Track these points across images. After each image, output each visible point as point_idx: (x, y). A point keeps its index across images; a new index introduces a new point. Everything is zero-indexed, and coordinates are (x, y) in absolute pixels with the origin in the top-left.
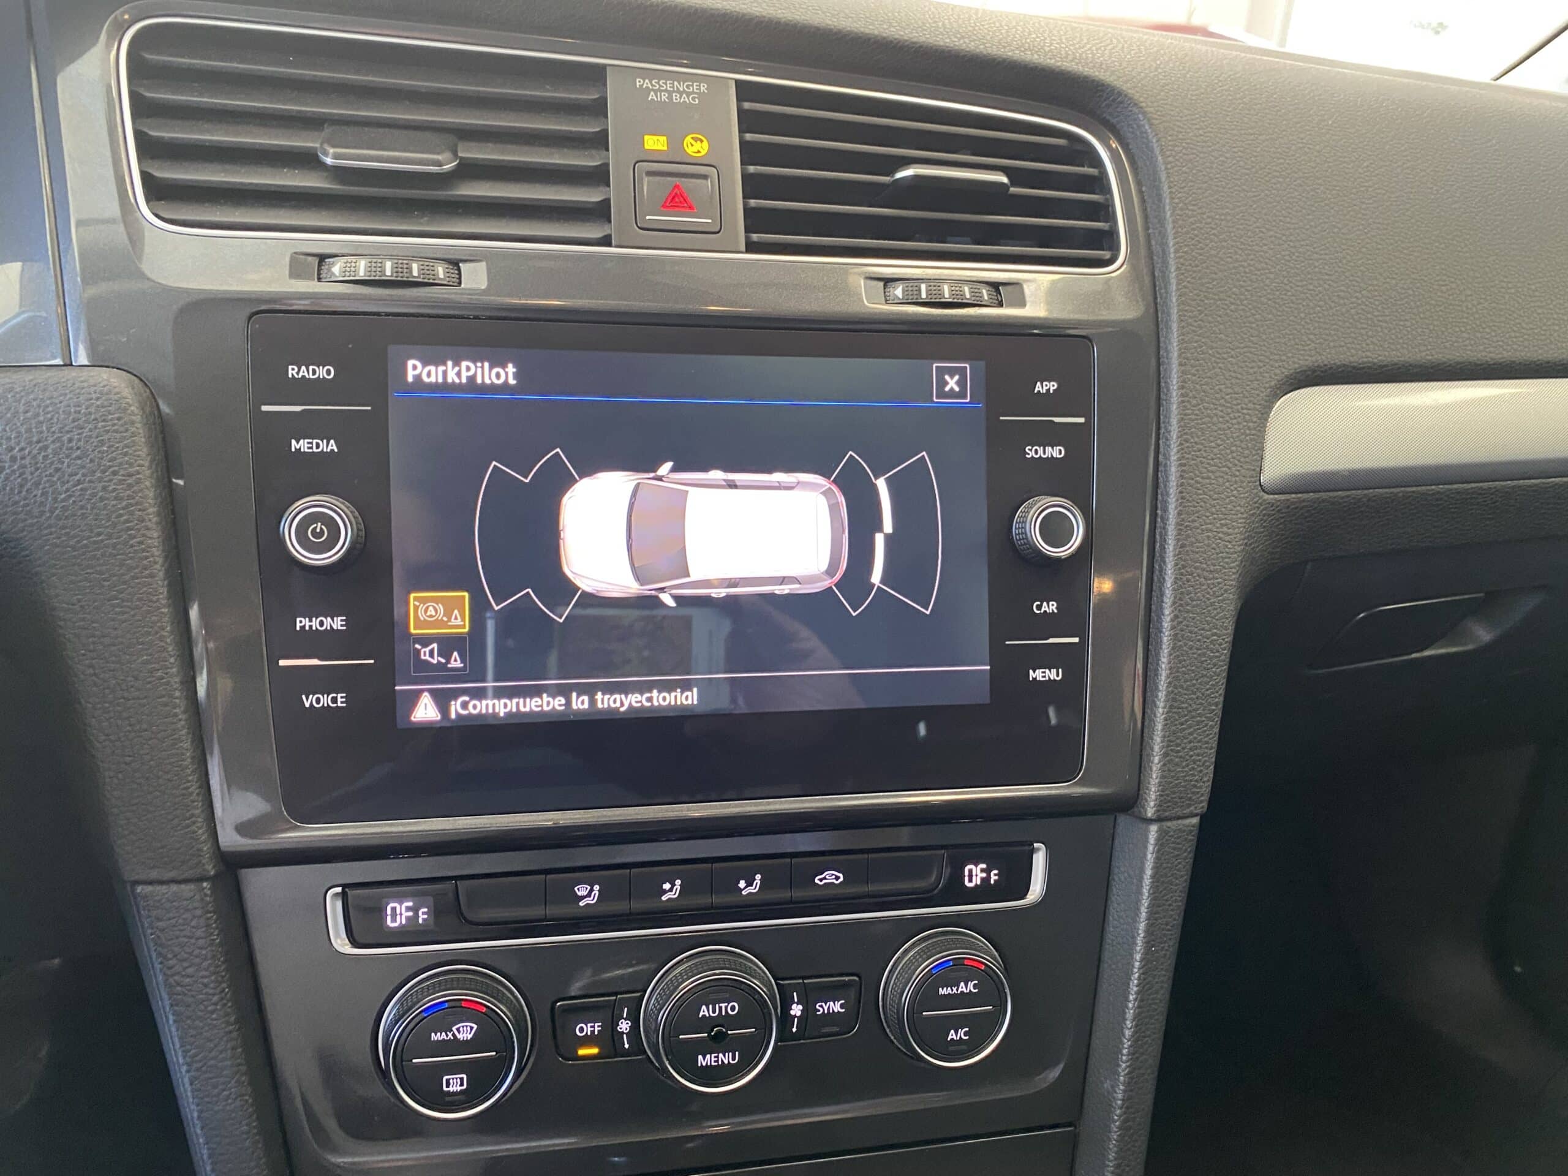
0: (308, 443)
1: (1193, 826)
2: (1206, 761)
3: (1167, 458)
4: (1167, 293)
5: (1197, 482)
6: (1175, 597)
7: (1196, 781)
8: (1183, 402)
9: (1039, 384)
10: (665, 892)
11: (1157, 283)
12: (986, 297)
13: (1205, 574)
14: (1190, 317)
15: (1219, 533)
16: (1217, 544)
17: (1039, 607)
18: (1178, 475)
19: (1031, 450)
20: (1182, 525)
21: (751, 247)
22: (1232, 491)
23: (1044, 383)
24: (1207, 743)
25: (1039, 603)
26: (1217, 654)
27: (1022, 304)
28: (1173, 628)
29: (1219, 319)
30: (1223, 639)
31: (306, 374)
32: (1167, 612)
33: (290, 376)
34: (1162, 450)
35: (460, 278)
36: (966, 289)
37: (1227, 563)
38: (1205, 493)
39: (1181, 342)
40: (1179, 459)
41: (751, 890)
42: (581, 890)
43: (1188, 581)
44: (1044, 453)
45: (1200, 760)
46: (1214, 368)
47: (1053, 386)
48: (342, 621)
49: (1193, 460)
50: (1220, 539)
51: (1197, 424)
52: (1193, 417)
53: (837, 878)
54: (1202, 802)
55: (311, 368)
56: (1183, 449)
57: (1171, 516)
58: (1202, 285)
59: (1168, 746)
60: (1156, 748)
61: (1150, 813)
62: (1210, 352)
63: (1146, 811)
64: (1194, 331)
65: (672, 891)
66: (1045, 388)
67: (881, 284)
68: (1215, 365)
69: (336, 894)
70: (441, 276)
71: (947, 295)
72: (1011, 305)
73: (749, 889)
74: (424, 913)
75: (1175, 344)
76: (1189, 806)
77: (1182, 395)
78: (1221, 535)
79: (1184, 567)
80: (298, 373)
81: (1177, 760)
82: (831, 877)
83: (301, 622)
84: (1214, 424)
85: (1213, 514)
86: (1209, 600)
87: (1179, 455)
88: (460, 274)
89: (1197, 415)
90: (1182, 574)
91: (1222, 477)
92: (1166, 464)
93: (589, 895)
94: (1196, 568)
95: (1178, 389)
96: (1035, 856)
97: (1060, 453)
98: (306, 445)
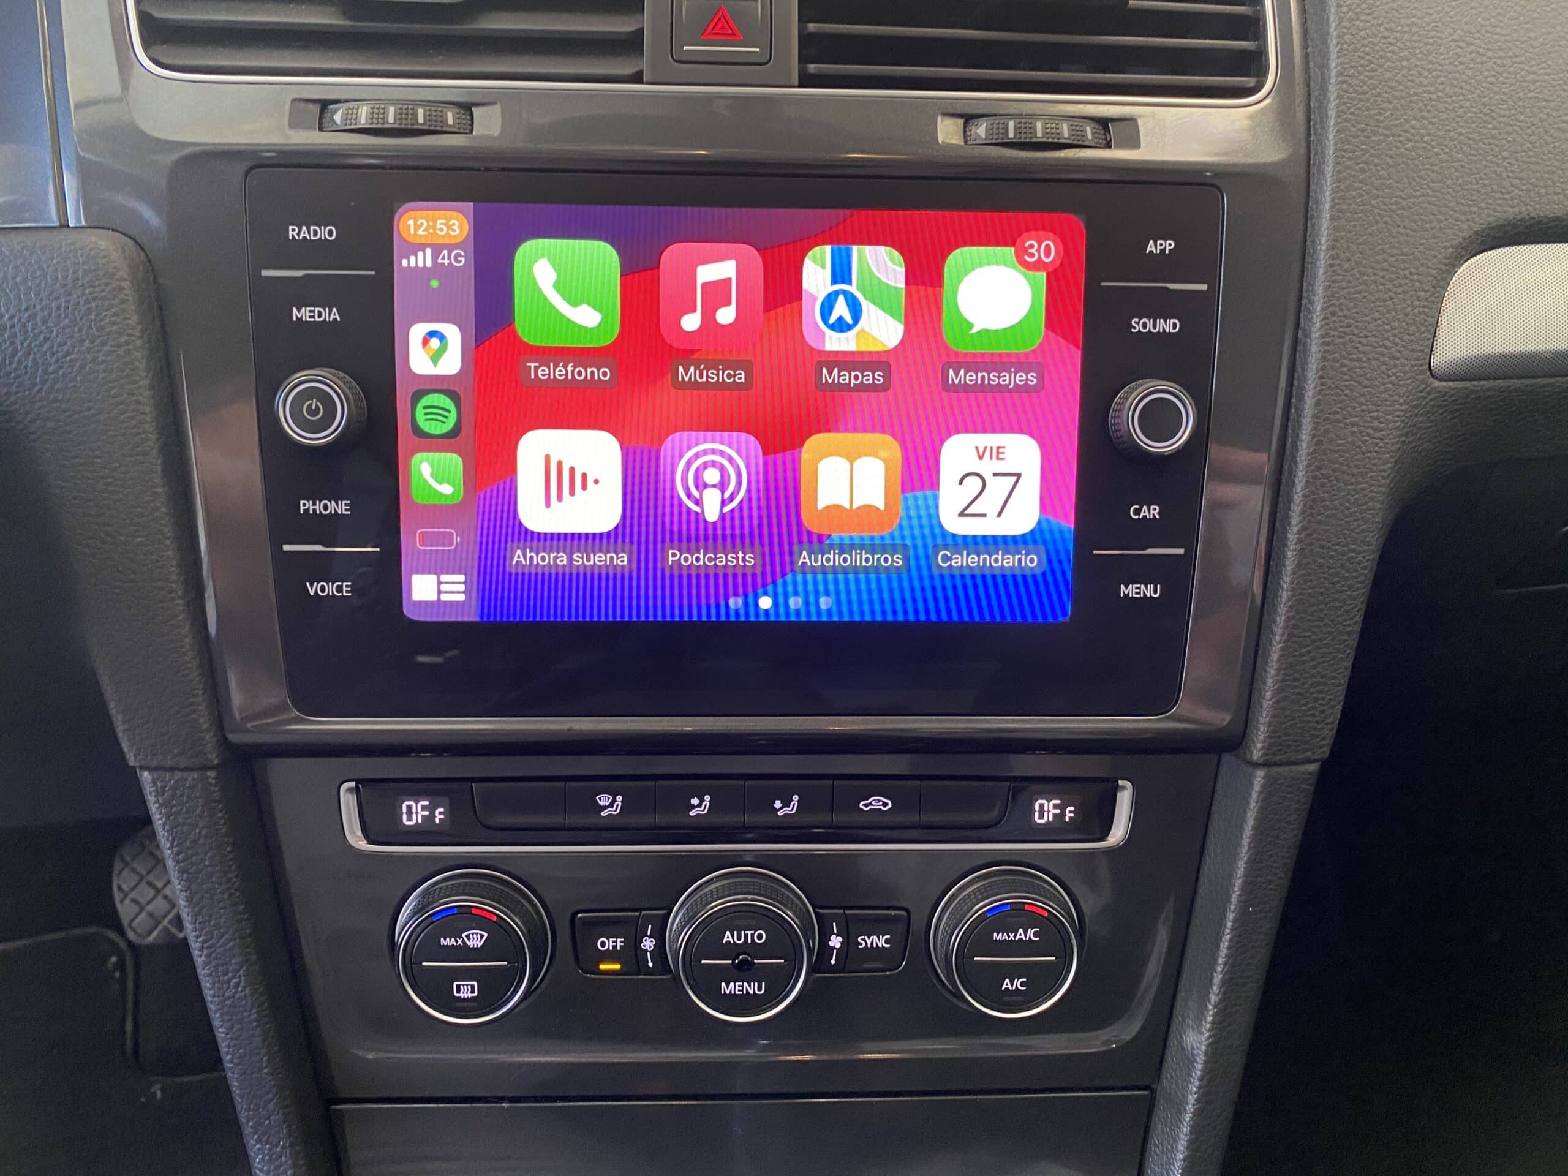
0: (310, 311)
1: (1310, 774)
2: (1331, 700)
3: (1307, 335)
4: (1323, 128)
5: (1343, 365)
6: (1305, 505)
7: (1317, 722)
8: (1332, 265)
9: (1151, 242)
10: (693, 807)
11: (1312, 117)
12: (1090, 137)
13: (1346, 477)
14: (1350, 159)
15: (1368, 428)
16: (1364, 442)
17: (1138, 512)
18: (1320, 356)
19: (1138, 323)
20: (1319, 418)
21: (806, 81)
22: (1389, 376)
23: (1159, 242)
24: (1333, 678)
25: (1137, 507)
26: (1355, 574)
27: (1134, 142)
28: (1300, 541)
29: (1389, 160)
30: (1364, 557)
31: (307, 235)
32: (1294, 522)
33: (291, 238)
34: (1302, 325)
35: (472, 125)
36: (1065, 126)
37: (1374, 465)
38: (1352, 379)
39: (1336, 190)
40: (1322, 336)
41: (787, 811)
42: (603, 800)
43: (1323, 485)
44: (1155, 328)
45: (1323, 699)
46: (1377, 222)
47: (1169, 245)
48: (346, 505)
49: (1340, 337)
50: (1368, 435)
51: (1349, 293)
52: (1344, 284)
53: (885, 805)
54: (1321, 747)
55: (312, 228)
56: (1327, 324)
57: (1307, 406)
58: (1371, 117)
59: (1283, 681)
60: (1270, 681)
61: (1256, 755)
62: (1373, 202)
63: (1252, 753)
64: (1354, 176)
65: (701, 807)
66: (1159, 247)
67: (961, 122)
68: (1378, 218)
69: (349, 790)
70: (450, 122)
71: (1039, 134)
72: (1121, 146)
73: (786, 809)
74: (440, 813)
75: (1328, 194)
76: (1307, 750)
77: (1332, 257)
78: (1370, 431)
79: (1318, 468)
80: (298, 235)
81: (1293, 697)
82: (877, 803)
83: (305, 505)
84: (1371, 294)
85: (1361, 404)
86: (1348, 508)
87: (1322, 332)
88: (472, 120)
89: (1349, 282)
90: (1315, 477)
91: (1377, 359)
92: (1306, 342)
93: (611, 806)
94: (1334, 470)
95: (1328, 249)
96: (1119, 795)
97: (1174, 328)
98: (308, 314)
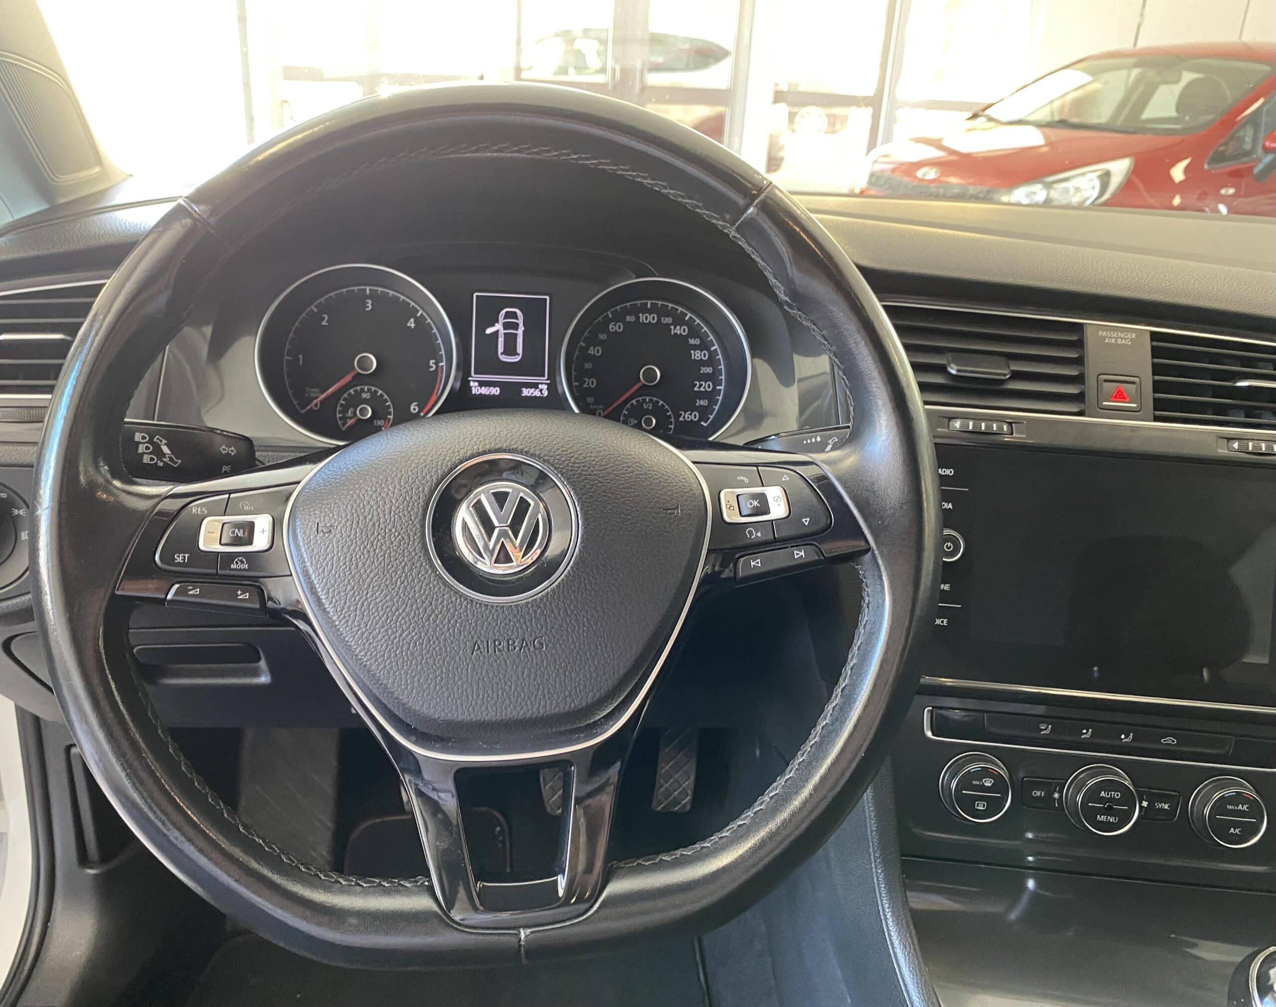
21: (1156, 419)
35: (1013, 431)
41: (1127, 740)
48: (948, 586)
53: (1173, 742)
65: (1086, 734)
69: (928, 711)
70: (1005, 430)
71: (1264, 449)
82: (1170, 740)
93: (1046, 729)
